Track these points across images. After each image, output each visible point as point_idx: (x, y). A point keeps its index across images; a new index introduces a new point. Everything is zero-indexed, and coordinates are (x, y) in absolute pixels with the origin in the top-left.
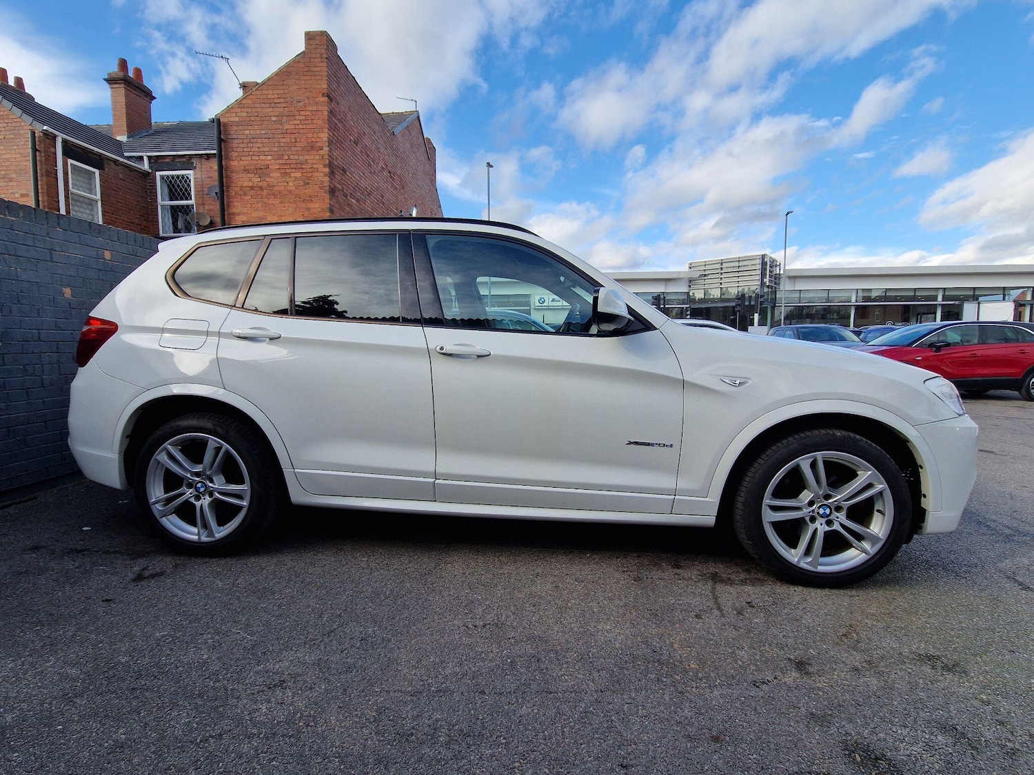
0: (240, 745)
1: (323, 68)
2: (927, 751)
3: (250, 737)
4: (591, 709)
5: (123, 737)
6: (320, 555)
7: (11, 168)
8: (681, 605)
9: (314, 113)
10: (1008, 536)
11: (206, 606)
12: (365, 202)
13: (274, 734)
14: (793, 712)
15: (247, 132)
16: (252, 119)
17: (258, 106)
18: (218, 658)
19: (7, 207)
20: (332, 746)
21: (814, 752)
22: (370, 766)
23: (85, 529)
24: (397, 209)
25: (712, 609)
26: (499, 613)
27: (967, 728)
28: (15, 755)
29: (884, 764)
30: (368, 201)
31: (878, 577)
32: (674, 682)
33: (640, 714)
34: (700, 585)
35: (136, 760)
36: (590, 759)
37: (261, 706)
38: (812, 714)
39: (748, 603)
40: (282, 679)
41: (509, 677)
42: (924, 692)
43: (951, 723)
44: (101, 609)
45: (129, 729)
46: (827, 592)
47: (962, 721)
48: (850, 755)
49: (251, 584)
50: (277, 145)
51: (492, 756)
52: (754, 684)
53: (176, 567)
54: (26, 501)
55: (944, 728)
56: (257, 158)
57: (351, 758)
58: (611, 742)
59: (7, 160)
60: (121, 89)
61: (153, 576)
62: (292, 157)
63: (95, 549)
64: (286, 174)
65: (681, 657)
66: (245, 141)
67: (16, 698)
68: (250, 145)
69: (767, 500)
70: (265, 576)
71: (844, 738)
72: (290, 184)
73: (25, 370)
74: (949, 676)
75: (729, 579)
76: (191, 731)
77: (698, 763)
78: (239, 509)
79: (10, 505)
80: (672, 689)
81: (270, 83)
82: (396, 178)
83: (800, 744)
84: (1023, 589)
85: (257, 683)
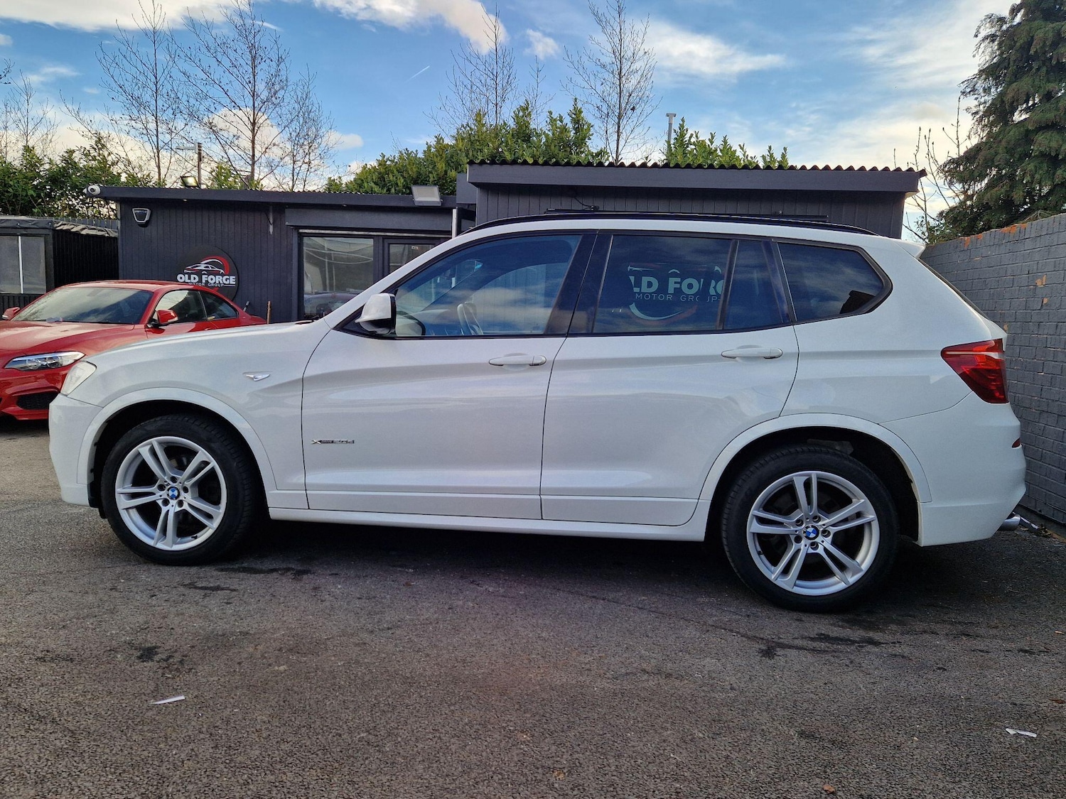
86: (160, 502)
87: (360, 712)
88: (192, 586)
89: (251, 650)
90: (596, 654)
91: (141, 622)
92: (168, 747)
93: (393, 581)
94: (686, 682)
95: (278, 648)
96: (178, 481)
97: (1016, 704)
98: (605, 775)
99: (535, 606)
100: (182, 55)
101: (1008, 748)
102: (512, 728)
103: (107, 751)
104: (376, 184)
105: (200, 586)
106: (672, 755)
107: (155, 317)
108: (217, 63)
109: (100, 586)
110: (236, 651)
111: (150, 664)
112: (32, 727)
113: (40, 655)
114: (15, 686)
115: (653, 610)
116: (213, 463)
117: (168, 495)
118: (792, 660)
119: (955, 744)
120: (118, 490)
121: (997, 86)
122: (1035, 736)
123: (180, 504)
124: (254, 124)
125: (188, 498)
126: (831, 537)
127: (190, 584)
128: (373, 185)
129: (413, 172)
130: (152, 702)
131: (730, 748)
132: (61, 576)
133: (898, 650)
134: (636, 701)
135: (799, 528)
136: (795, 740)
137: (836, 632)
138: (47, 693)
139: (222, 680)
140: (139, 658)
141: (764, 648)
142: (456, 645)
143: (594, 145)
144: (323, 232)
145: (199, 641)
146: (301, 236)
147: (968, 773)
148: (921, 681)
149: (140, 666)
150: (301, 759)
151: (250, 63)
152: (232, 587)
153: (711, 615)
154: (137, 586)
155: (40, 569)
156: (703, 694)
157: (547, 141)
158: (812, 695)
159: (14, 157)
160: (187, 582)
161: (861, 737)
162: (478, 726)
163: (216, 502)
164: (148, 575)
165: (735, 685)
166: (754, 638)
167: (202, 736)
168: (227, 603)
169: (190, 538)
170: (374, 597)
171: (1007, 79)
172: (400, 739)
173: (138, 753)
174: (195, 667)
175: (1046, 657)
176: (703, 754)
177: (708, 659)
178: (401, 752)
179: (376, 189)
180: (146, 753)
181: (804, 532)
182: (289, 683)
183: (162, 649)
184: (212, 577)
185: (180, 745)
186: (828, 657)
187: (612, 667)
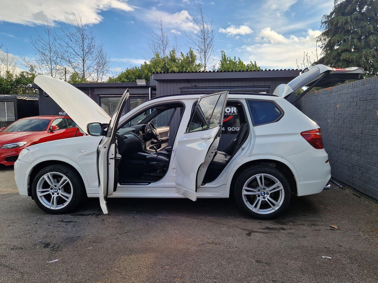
86: (51, 194)
87: (115, 262)
88: (62, 221)
89: (81, 242)
90: (193, 238)
91: (45, 235)
92: (52, 276)
93: (129, 216)
94: (221, 245)
95: (90, 241)
96: (57, 187)
97: (326, 248)
98: (192, 278)
99: (175, 223)
100: (59, 38)
101: (322, 263)
102: (164, 264)
103: (33, 279)
104: (125, 78)
105: (65, 221)
106: (214, 271)
107: (51, 128)
108: (70, 41)
109: (32, 223)
110: (76, 243)
111: (48, 249)
112: (9, 272)
113: (12, 248)
114: (4, 258)
115: (213, 221)
116: (68, 180)
117: (54, 191)
118: (256, 236)
119: (305, 262)
120: (37, 190)
121: (328, 38)
122: (331, 258)
123: (58, 194)
124: (83, 60)
125: (60, 192)
126: (269, 195)
127: (62, 220)
128: (124, 79)
129: (137, 74)
130: (48, 262)
131: (233, 267)
132: (19, 220)
133: (291, 231)
134: (205, 253)
135: (259, 192)
136: (254, 263)
137: (271, 226)
138: (14, 260)
139: (71, 253)
140: (44, 247)
141: (248, 233)
142: (148, 237)
143: (197, 62)
144: (107, 96)
145: (64, 240)
146: (100, 97)
147: (308, 271)
148: (297, 241)
149: (44, 250)
150: (95, 278)
151: (82, 40)
152: (75, 221)
153: (232, 223)
154: (44, 222)
155: (12, 218)
156: (226, 249)
157: (181, 62)
158: (261, 248)
159: (3, 74)
160: (61, 220)
161: (276, 261)
162: (153, 264)
163: (70, 193)
164: (48, 218)
165: (237, 246)
166: (245, 230)
167: (63, 272)
168: (74, 227)
169: (61, 205)
170: (122, 222)
171: (331, 36)
172: (127, 270)
173: (43, 279)
174: (62, 249)
175: (338, 231)
176: (224, 270)
177: (229, 237)
178: (128, 274)
179: (125, 80)
180: (45, 279)
181: (261, 194)
182: (93, 253)
183: (51, 243)
184: (69, 218)
185: (56, 276)
186: (268, 235)
187: (198, 242)
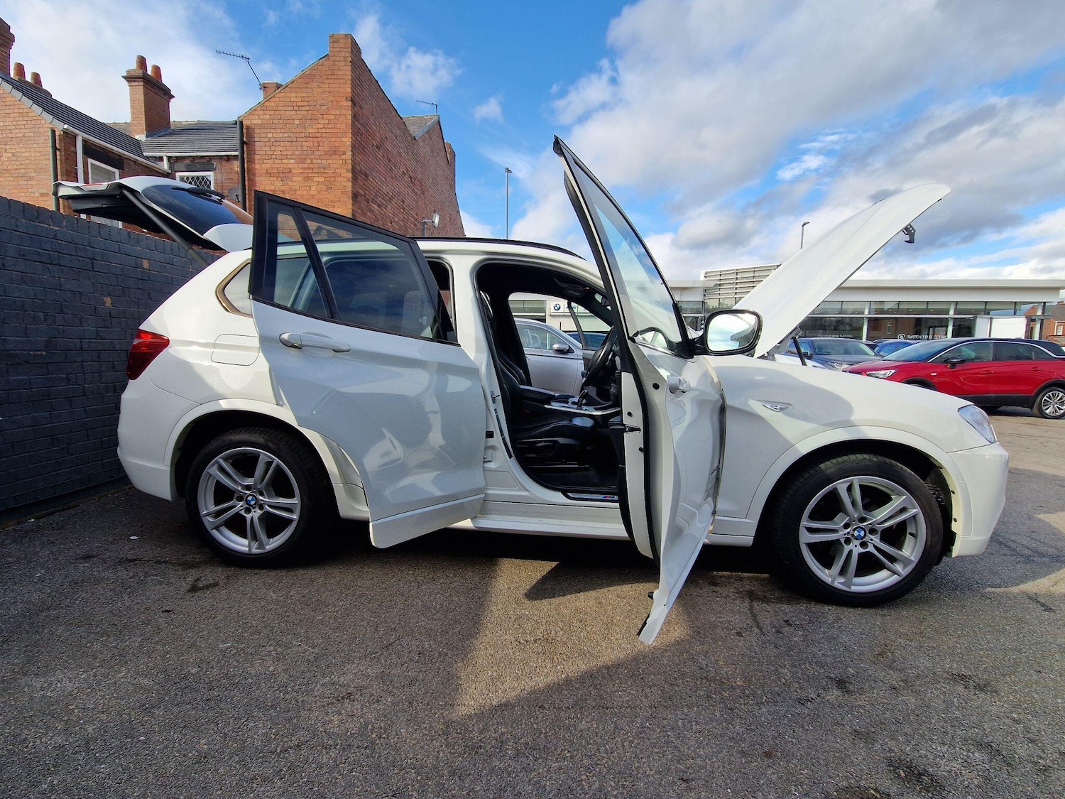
0: (319, 756)
1: (346, 72)
2: (965, 767)
3: (328, 748)
4: (647, 724)
5: (205, 747)
6: (366, 567)
7: (30, 166)
8: (722, 623)
9: (337, 117)
10: (1028, 557)
11: (264, 617)
12: (386, 207)
13: (350, 746)
14: (838, 730)
15: (270, 135)
16: (275, 122)
17: (281, 108)
18: (284, 670)
19: (51, 217)
20: (407, 757)
21: (861, 768)
22: (445, 778)
23: (132, 538)
24: (417, 214)
25: (751, 627)
26: (548, 628)
27: (1001, 745)
28: (102, 766)
29: (927, 779)
30: (389, 207)
31: (908, 597)
32: (722, 700)
33: (694, 730)
34: (737, 602)
35: (221, 770)
36: (652, 773)
37: (332, 718)
38: (855, 731)
39: (785, 621)
40: (349, 691)
41: (566, 692)
42: (959, 710)
43: (986, 741)
44: (162, 620)
45: (210, 740)
46: (859, 611)
47: (996, 738)
48: (894, 770)
49: (304, 596)
50: (299, 148)
51: (560, 768)
52: (799, 701)
53: (228, 577)
54: (69, 509)
55: (980, 745)
56: (280, 162)
57: (426, 770)
58: (670, 757)
59: (27, 158)
60: (140, 87)
61: (207, 587)
62: (315, 161)
63: (145, 559)
64: (307, 179)
65: (727, 674)
66: (267, 144)
67: (93, 709)
68: (273, 148)
69: (805, 522)
70: (316, 588)
71: (888, 754)
72: (313, 189)
73: (68, 379)
74: (982, 695)
75: (765, 597)
76: (270, 741)
77: (754, 777)
78: (288, 522)
79: (55, 512)
80: (722, 705)
81: (294, 85)
82: (416, 182)
83: (847, 760)
84: (1046, 610)
85: (326, 695)
